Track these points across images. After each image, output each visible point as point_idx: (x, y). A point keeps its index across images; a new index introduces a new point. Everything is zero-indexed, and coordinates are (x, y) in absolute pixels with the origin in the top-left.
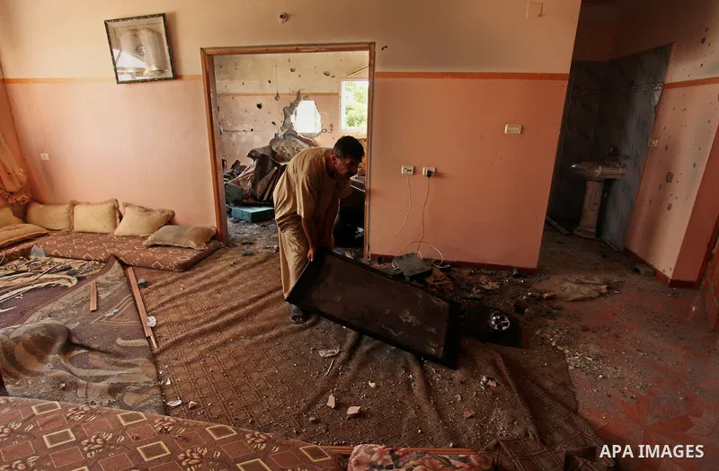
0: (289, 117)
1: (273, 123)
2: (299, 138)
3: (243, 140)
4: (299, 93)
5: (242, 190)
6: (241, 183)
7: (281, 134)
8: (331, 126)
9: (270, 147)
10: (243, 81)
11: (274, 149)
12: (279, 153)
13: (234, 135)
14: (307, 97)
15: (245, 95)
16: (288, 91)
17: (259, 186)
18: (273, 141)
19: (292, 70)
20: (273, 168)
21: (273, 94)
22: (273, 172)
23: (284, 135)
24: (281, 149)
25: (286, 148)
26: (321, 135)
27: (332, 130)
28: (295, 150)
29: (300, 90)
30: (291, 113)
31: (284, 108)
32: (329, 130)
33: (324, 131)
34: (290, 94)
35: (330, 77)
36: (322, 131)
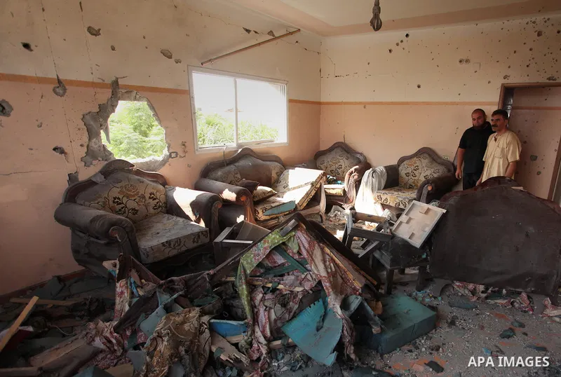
0: (98, 135)
2: (138, 173)
4: (115, 84)
7: (86, 173)
14: (131, 92)
16: (89, 78)
19: (93, 32)
21: (45, 80)
24: (111, 203)
25: (125, 200)
26: (168, 163)
27: (185, 152)
28: (147, 198)
29: (117, 79)
30: (101, 126)
31: (84, 116)
32: (181, 154)
33: (173, 155)
34: (93, 85)
35: (172, 60)
36: (170, 156)
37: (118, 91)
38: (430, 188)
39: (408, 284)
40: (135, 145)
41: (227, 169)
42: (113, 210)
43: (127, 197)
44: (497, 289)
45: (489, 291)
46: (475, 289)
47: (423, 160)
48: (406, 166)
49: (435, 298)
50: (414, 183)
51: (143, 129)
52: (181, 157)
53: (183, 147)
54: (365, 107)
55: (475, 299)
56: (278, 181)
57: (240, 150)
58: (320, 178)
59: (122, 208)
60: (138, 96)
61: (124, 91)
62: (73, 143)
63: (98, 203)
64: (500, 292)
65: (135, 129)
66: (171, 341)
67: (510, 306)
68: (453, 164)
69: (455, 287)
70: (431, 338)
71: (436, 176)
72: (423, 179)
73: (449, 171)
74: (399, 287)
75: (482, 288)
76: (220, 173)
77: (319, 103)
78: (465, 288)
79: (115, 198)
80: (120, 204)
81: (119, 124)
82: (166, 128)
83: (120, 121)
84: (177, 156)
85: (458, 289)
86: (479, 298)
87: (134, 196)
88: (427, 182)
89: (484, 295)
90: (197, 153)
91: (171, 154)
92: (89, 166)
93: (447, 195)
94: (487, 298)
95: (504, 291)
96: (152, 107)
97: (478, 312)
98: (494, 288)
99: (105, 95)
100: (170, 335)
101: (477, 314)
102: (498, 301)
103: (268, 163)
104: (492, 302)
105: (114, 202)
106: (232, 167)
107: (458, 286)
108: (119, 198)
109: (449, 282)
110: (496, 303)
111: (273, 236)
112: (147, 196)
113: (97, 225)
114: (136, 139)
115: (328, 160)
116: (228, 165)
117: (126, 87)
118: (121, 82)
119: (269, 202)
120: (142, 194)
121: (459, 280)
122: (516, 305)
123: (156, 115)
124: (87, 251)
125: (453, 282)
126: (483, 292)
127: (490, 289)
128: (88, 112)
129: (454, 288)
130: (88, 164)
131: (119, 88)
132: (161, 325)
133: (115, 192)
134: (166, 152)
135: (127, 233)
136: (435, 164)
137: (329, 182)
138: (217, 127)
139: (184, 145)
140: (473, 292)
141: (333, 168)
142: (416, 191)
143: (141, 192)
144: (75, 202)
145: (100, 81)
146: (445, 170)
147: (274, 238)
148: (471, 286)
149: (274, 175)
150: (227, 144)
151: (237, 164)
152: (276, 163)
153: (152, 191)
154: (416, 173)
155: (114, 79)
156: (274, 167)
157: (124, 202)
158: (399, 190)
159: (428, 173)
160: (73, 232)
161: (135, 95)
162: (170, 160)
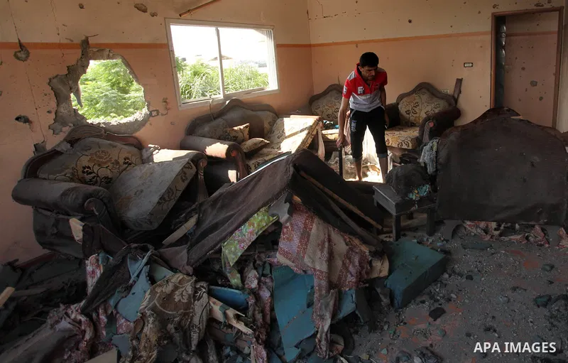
1: (21, 118)
2: (109, 138)
7: (55, 141)
16: (54, 39)
21: (5, 45)
24: (80, 173)
25: (96, 168)
26: (149, 122)
27: (167, 109)
28: (121, 163)
29: (87, 38)
30: (71, 89)
31: (50, 79)
32: (162, 111)
33: (154, 113)
34: (60, 46)
35: (148, 14)
36: (151, 114)
37: (88, 50)
38: (431, 125)
39: (417, 229)
40: (114, 104)
41: (214, 123)
42: (83, 181)
43: (99, 165)
44: (509, 224)
45: (502, 228)
46: (487, 227)
47: (422, 96)
48: (405, 103)
49: (447, 241)
50: (415, 120)
51: (121, 85)
52: (162, 115)
53: (164, 103)
54: (357, 47)
55: (488, 238)
56: (271, 131)
57: (227, 102)
58: (316, 123)
59: (94, 177)
60: (111, 55)
61: (95, 50)
62: (39, 110)
63: (65, 175)
64: (513, 228)
65: (113, 86)
66: (157, 323)
67: (526, 241)
68: (453, 97)
69: (467, 227)
70: (446, 285)
72: (425, 116)
73: (450, 105)
74: (408, 233)
75: (494, 225)
76: (207, 128)
77: (310, 46)
78: (477, 227)
79: (84, 168)
80: (91, 173)
81: (94, 82)
82: (144, 85)
83: (95, 79)
84: (158, 115)
85: (469, 228)
86: (492, 237)
87: (105, 163)
88: (428, 119)
89: (497, 233)
90: (180, 109)
91: (151, 112)
92: (57, 134)
93: (448, 131)
94: (501, 235)
95: (517, 226)
96: (127, 65)
97: (493, 251)
98: (506, 223)
99: (73, 57)
100: (155, 315)
101: (493, 254)
102: (512, 237)
103: (259, 113)
104: (506, 239)
105: (83, 172)
106: (220, 121)
107: (469, 225)
108: (89, 167)
109: (460, 222)
110: (510, 240)
111: (260, 218)
112: (121, 161)
113: (70, 199)
114: (114, 97)
115: (323, 104)
116: (215, 119)
117: (96, 45)
118: (91, 41)
119: (263, 155)
120: (116, 160)
121: (470, 220)
122: (531, 239)
123: (132, 72)
124: (55, 231)
125: (464, 222)
126: (496, 229)
127: (503, 226)
128: (55, 75)
129: (465, 228)
130: (57, 132)
131: (89, 48)
132: (145, 303)
133: (85, 161)
134: (145, 110)
135: (105, 204)
136: (435, 99)
137: (327, 127)
138: (204, 78)
139: (165, 102)
140: (486, 231)
141: (330, 112)
142: (418, 129)
143: (115, 158)
144: (37, 177)
145: (68, 42)
146: (446, 104)
147: (261, 221)
148: (483, 224)
149: (266, 125)
150: (213, 97)
151: (225, 117)
152: (268, 113)
153: (127, 155)
154: (417, 109)
155: (84, 38)
156: (266, 117)
157: (95, 171)
158: (400, 129)
159: (429, 108)
160: (36, 210)
161: (107, 53)
162: (151, 118)
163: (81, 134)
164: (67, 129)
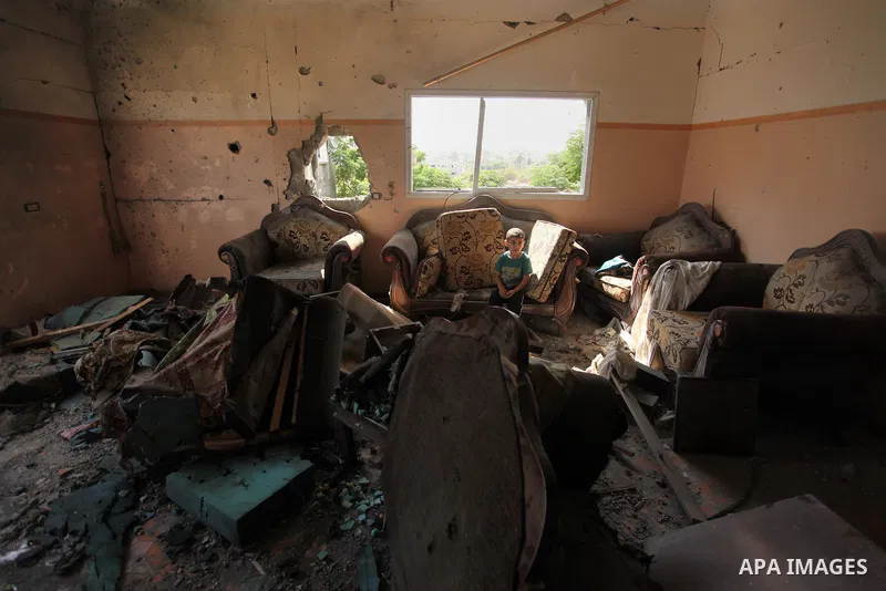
0: (301, 170)
1: (267, 182)
2: (325, 212)
3: (204, 217)
4: (319, 121)
5: (199, 399)
6: (195, 377)
7: (285, 205)
8: (391, 186)
9: (263, 231)
10: (192, 94)
11: (272, 235)
12: (282, 242)
13: (183, 210)
14: (337, 129)
15: (201, 124)
16: (295, 116)
17: (253, 384)
18: (268, 220)
19: (303, 72)
20: (287, 314)
21: (262, 122)
22: (288, 325)
23: (293, 206)
24: (287, 235)
25: (298, 235)
27: (392, 194)
28: (319, 237)
29: (321, 114)
31: (289, 152)
32: (386, 194)
33: (376, 196)
34: (299, 123)
35: (385, 86)
36: (372, 197)
37: (321, 127)
43: (300, 233)
47: (822, 264)
48: (783, 272)
52: (385, 199)
54: (757, 130)
57: (473, 199)
59: (296, 243)
60: (345, 132)
61: (329, 126)
62: (278, 176)
71: (829, 310)
77: (689, 127)
79: (291, 232)
80: (295, 238)
82: (371, 164)
84: (380, 198)
87: (305, 233)
91: (374, 194)
92: (288, 199)
96: (358, 141)
99: (308, 132)
105: (290, 235)
108: (294, 232)
112: (319, 235)
115: (656, 235)
117: (330, 122)
118: (325, 117)
120: (314, 232)
128: (292, 148)
130: (288, 197)
131: (323, 124)
133: (291, 226)
134: (368, 194)
143: (313, 230)
145: (306, 118)
150: (463, 190)
153: (328, 231)
154: (796, 292)
155: (318, 115)
157: (298, 237)
159: (817, 298)
161: (343, 129)
162: (372, 202)
163: (306, 203)
164: (295, 197)
